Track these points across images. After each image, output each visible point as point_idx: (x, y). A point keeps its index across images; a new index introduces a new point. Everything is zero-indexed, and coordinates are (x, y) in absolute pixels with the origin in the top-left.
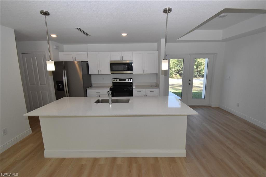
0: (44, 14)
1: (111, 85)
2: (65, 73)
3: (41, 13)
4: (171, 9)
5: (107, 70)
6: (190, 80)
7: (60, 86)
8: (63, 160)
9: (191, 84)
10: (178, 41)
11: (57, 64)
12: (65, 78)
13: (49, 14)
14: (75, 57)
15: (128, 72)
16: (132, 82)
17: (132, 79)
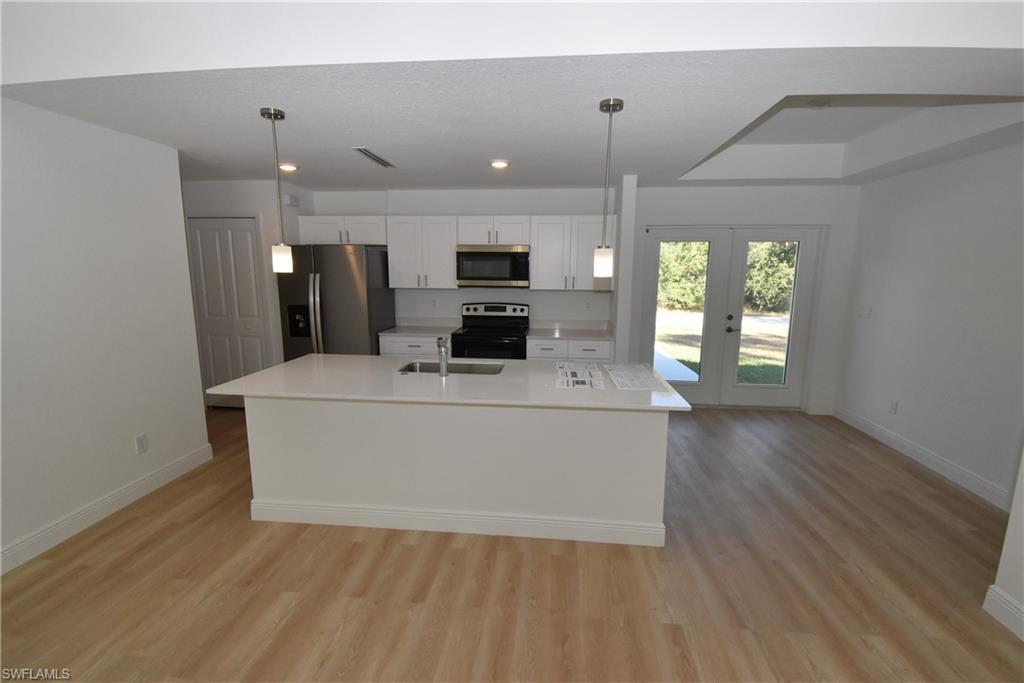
0: (270, 116)
1: (458, 325)
2: (314, 281)
3: (263, 115)
4: (622, 101)
5: (444, 275)
6: (730, 317)
7: (299, 321)
8: (300, 529)
9: (733, 330)
10: (683, 181)
11: (300, 253)
12: (314, 299)
13: (283, 117)
14: (348, 233)
15: (514, 283)
16: (527, 318)
17: (526, 308)
